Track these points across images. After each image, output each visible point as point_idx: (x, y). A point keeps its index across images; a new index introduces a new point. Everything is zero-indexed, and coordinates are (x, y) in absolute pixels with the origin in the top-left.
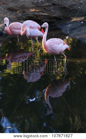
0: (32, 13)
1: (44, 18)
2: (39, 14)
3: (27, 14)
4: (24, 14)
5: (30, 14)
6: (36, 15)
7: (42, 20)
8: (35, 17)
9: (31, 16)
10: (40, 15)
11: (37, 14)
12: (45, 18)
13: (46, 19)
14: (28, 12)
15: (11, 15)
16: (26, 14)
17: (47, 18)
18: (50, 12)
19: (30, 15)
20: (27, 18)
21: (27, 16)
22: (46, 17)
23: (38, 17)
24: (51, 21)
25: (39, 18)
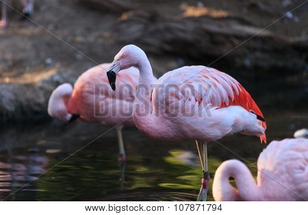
0: (190, 26)
1: (248, 48)
2: (225, 30)
3: (168, 29)
4: (152, 28)
5: (180, 26)
6: (211, 35)
7: (238, 61)
8: (205, 43)
9: (189, 37)
10: (228, 37)
11: (213, 28)
12: (254, 50)
13: (258, 54)
14: (172, 21)
15: (89, 30)
16: (161, 26)
17: (263, 51)
18: (275, 21)
19: (181, 35)
20: (167, 47)
21: (169, 36)
22: (257, 45)
23: (221, 44)
24: (280, 64)
25: (226, 51)
